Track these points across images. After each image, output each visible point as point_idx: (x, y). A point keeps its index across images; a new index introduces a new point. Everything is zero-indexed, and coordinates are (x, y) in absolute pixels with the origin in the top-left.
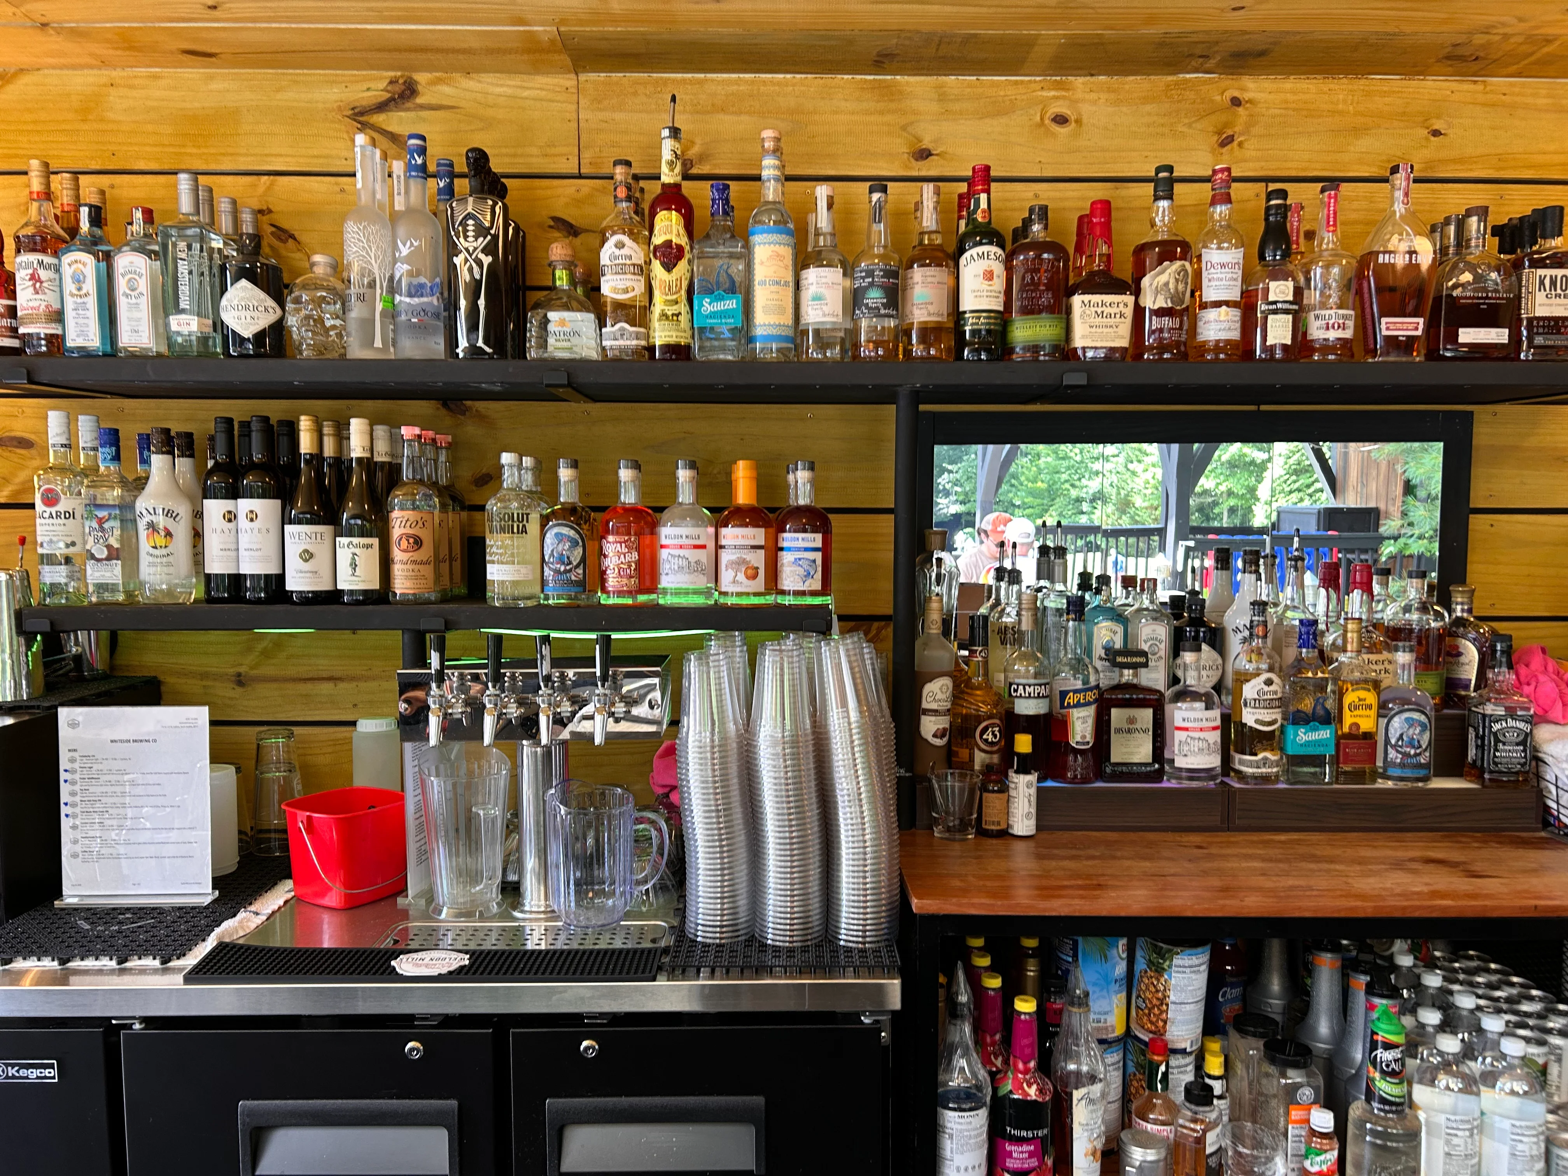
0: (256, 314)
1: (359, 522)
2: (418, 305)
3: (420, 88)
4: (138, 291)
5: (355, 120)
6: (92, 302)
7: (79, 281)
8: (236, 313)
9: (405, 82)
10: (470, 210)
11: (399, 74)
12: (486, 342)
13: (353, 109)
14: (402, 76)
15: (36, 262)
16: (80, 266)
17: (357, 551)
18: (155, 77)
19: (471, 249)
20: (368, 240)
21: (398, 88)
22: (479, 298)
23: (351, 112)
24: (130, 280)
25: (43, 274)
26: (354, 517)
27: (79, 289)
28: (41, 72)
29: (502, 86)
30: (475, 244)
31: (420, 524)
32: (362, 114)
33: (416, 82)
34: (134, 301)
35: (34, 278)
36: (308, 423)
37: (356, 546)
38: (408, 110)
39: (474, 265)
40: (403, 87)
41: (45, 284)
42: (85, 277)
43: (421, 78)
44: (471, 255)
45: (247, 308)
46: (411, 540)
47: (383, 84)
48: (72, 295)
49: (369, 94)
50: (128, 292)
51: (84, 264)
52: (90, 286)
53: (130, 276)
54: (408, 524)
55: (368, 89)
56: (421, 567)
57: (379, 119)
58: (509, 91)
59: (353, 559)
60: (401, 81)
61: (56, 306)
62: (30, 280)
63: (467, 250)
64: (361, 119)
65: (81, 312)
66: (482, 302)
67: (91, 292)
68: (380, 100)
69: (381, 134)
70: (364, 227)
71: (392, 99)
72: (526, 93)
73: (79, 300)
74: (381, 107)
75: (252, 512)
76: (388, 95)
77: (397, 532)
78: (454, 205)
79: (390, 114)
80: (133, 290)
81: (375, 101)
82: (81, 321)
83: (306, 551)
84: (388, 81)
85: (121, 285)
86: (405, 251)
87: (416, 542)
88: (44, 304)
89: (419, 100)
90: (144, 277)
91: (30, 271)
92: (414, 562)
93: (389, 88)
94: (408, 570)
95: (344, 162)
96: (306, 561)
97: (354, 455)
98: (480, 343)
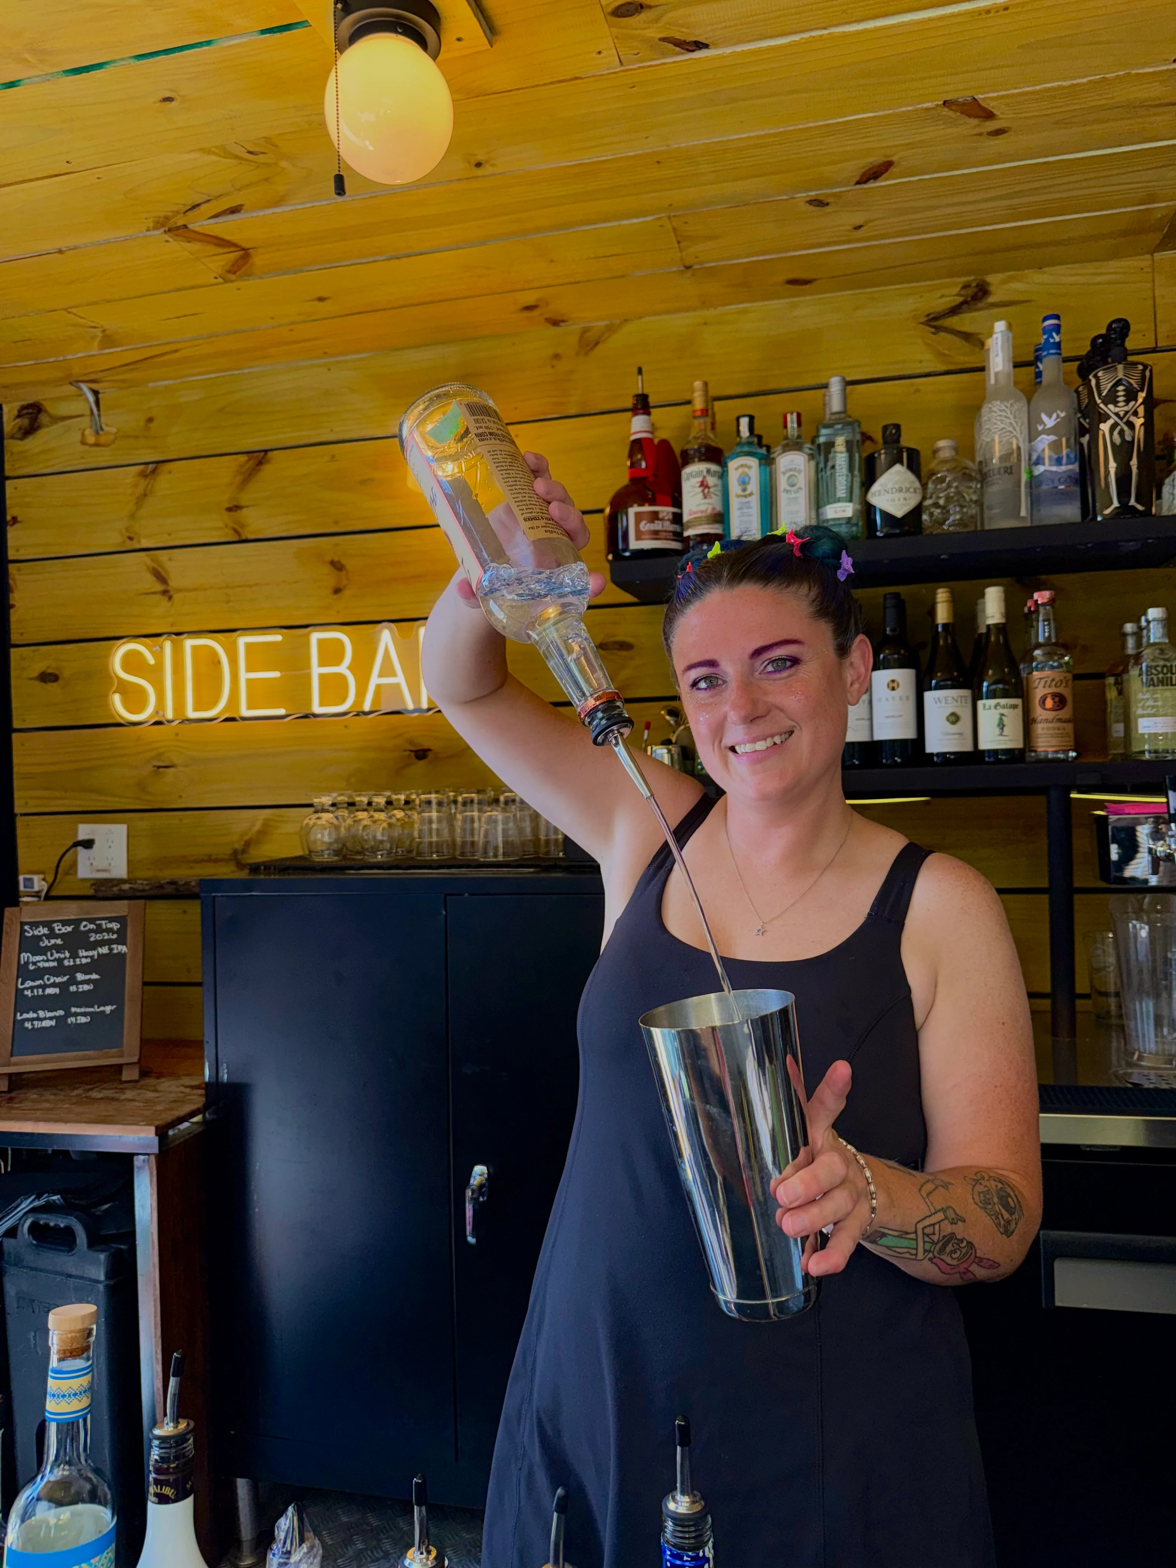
0: (908, 495)
1: (1001, 686)
2: (1065, 472)
3: (992, 288)
4: (797, 487)
5: (930, 326)
6: (755, 502)
7: (744, 482)
8: (889, 496)
9: (977, 286)
10: (1121, 375)
11: (972, 278)
12: (1137, 501)
13: (928, 315)
14: (974, 280)
15: (705, 471)
16: (746, 470)
17: (1005, 711)
18: (745, 311)
19: (1122, 414)
20: (1015, 417)
21: (970, 292)
22: (1130, 459)
23: (925, 319)
24: (790, 477)
25: (711, 481)
26: (996, 682)
27: (744, 490)
28: (643, 320)
29: (1076, 275)
30: (1126, 408)
31: (1064, 684)
32: (935, 319)
33: (988, 284)
34: (793, 495)
35: (703, 485)
36: (945, 595)
37: (1004, 707)
38: (981, 309)
39: (1126, 428)
40: (975, 290)
41: (712, 490)
42: (750, 478)
43: (993, 279)
44: (1121, 419)
45: (901, 490)
46: (1057, 699)
47: (956, 290)
48: (738, 496)
49: (944, 300)
50: (788, 488)
51: (750, 467)
52: (754, 486)
53: (791, 473)
54: (1054, 683)
55: (942, 296)
56: (1065, 725)
57: (952, 322)
58: (1080, 279)
59: (1001, 719)
60: (974, 284)
61: (719, 508)
62: (701, 486)
63: (1117, 414)
64: (934, 324)
65: (745, 510)
66: (1134, 463)
67: (754, 492)
68: (953, 304)
69: (955, 334)
70: (1012, 405)
71: (965, 302)
72: (1099, 279)
73: (744, 500)
74: (954, 311)
75: (893, 681)
76: (961, 299)
77: (1039, 692)
78: (1100, 374)
79: (963, 316)
80: (793, 486)
81: (949, 306)
82: (745, 519)
83: (953, 714)
84: (961, 286)
85: (782, 482)
86: (1050, 422)
87: (1060, 701)
88: (711, 507)
89: (991, 299)
90: (803, 474)
91: (700, 479)
92: (1060, 720)
93: (963, 292)
94: (1054, 729)
95: (919, 365)
96: (953, 723)
97: (990, 621)
98: (1132, 502)
